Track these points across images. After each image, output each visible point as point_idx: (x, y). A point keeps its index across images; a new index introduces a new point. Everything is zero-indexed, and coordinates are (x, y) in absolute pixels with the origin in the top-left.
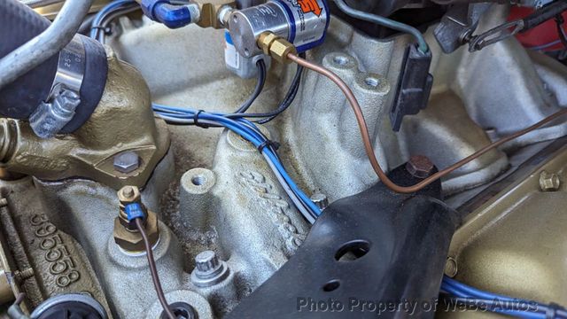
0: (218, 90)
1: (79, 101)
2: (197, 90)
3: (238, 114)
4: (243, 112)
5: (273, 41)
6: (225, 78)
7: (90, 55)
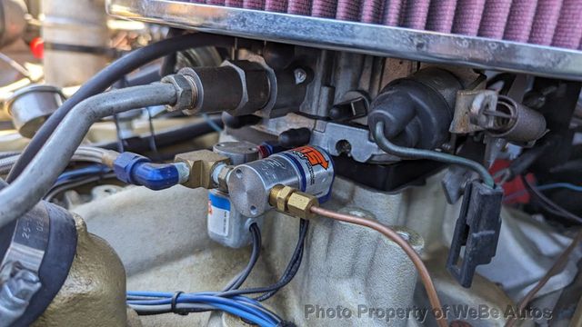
0: (192, 267)
1: (39, 285)
2: (166, 269)
3: (230, 292)
4: (237, 288)
5: (290, 194)
6: (200, 251)
7: (56, 222)
